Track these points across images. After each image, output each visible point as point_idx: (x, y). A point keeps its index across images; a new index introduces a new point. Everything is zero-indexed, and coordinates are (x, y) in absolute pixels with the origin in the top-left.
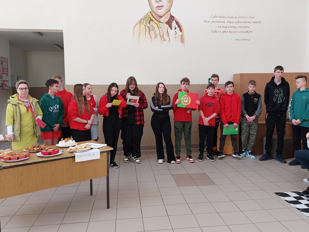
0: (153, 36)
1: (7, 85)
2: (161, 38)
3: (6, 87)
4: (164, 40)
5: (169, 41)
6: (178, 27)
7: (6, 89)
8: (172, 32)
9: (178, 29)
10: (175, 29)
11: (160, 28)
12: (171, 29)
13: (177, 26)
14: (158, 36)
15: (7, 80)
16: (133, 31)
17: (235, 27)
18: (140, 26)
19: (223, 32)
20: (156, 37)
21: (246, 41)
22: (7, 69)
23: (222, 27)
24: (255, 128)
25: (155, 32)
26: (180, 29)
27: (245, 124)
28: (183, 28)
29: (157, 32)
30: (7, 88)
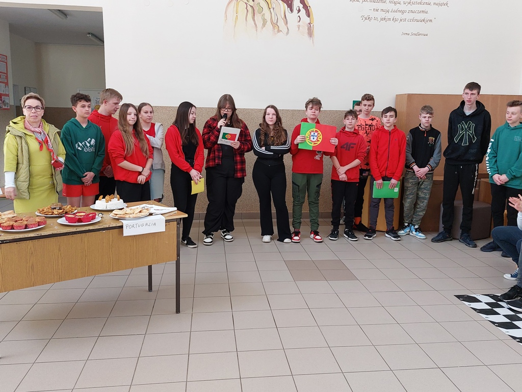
0: (259, 24)
1: (7, 101)
2: (274, 27)
3: (5, 105)
4: (279, 31)
5: (287, 33)
6: (303, 7)
7: (6, 109)
8: (292, 17)
9: (303, 11)
10: (299, 11)
11: (272, 10)
12: (292, 11)
13: (301, 6)
14: (269, 23)
15: (7, 93)
16: (226, 12)
17: (403, 12)
18: (237, 5)
19: (382, 19)
20: (264, 24)
21: (421, 36)
22: (7, 74)
23: (379, 10)
24: (428, 187)
25: (262, 16)
26: (306, 12)
27: (411, 181)
28: (313, 10)
29: (268, 16)
30: (6, 107)
